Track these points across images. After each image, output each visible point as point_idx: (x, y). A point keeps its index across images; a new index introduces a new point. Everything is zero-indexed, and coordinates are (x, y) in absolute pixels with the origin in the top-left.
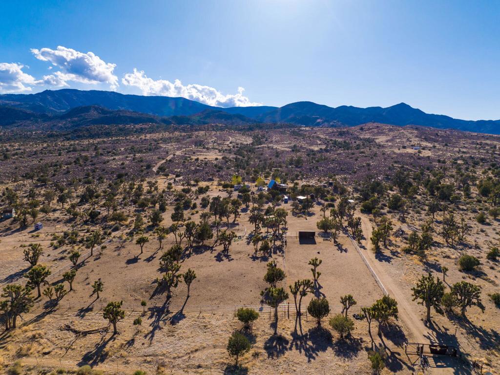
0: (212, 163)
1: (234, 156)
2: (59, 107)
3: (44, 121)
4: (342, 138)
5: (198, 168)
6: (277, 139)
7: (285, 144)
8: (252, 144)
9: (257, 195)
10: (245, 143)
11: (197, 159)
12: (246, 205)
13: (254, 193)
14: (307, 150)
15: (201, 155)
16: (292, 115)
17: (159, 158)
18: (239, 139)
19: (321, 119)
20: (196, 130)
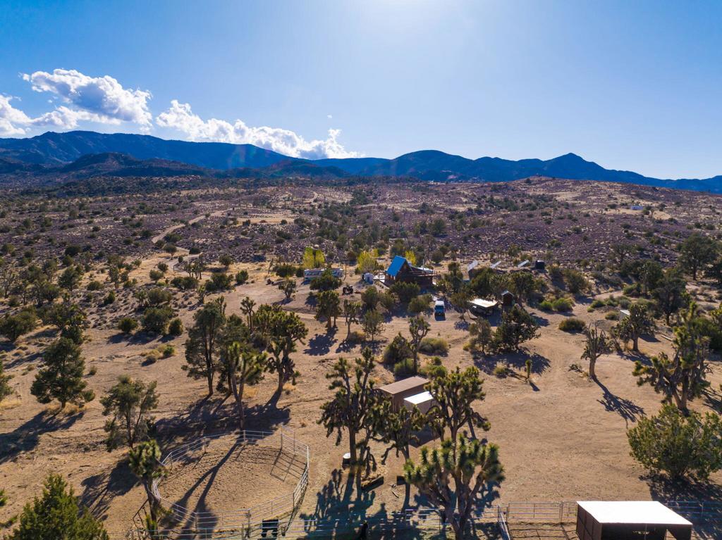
0: (275, 230)
1: (319, 219)
2: (66, 156)
3: (35, 175)
4: (499, 195)
5: (242, 237)
6: (392, 196)
7: (407, 202)
8: (352, 202)
9: (359, 296)
10: (340, 201)
11: (247, 223)
12: (328, 326)
13: (351, 290)
14: (446, 211)
15: (257, 216)
16: (411, 170)
17: (174, 221)
18: (330, 196)
19: (455, 175)
20: (263, 186)
